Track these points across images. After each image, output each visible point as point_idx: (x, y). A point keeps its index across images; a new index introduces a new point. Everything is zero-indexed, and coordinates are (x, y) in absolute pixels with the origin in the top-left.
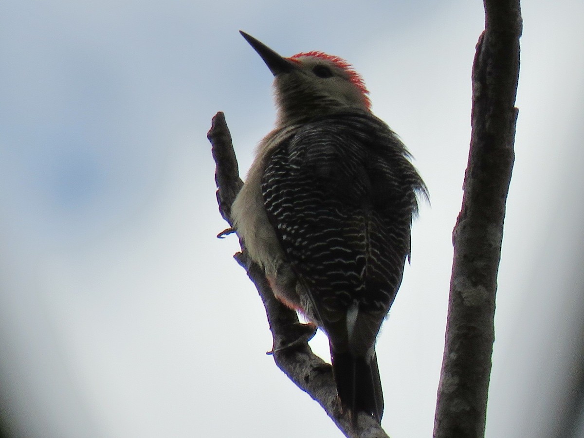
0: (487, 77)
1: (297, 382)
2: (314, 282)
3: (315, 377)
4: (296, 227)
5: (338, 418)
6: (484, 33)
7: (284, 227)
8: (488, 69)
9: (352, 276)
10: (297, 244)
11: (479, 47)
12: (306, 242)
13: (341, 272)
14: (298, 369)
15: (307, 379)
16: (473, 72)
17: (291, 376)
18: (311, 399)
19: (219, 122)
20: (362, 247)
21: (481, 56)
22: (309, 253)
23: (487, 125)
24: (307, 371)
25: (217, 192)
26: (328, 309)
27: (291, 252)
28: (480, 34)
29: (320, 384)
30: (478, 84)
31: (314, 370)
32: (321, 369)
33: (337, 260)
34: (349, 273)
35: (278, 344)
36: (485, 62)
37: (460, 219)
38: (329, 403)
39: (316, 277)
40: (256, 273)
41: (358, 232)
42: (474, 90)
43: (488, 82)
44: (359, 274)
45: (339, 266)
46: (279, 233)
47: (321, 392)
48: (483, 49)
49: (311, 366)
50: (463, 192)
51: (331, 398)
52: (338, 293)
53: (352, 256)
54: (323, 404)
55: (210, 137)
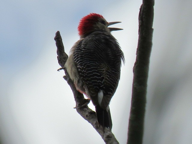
0: (143, 19)
1: (84, 117)
2: (87, 83)
3: (89, 115)
4: (83, 66)
5: (97, 128)
6: (142, 5)
7: (79, 66)
8: (144, 16)
9: (99, 82)
10: (83, 72)
11: (141, 9)
12: (85, 71)
13: (96, 81)
14: (84, 113)
15: (87, 116)
16: (139, 17)
17: (82, 115)
18: (88, 122)
19: (58, 34)
20: (104, 73)
21: (141, 12)
22: (86, 74)
23: (144, 34)
24: (87, 113)
25: (58, 57)
26: (92, 92)
27: (81, 75)
28: (141, 5)
29: (91, 117)
30: (140, 21)
31: (89, 113)
32: (92, 113)
33: (95, 77)
34: (99, 81)
35: (78, 105)
36: (143, 14)
37: (135, 64)
38: (94, 124)
39: (88, 82)
40: (70, 82)
41: (102, 69)
42: (139, 23)
43: (144, 20)
44: (102, 82)
45: (96, 79)
46: (78, 69)
47: (92, 120)
48: (142, 10)
49: (88, 112)
50: (136, 56)
51: (95, 122)
52: (95, 87)
53: (100, 76)
54: (92, 124)
55: (55, 39)
